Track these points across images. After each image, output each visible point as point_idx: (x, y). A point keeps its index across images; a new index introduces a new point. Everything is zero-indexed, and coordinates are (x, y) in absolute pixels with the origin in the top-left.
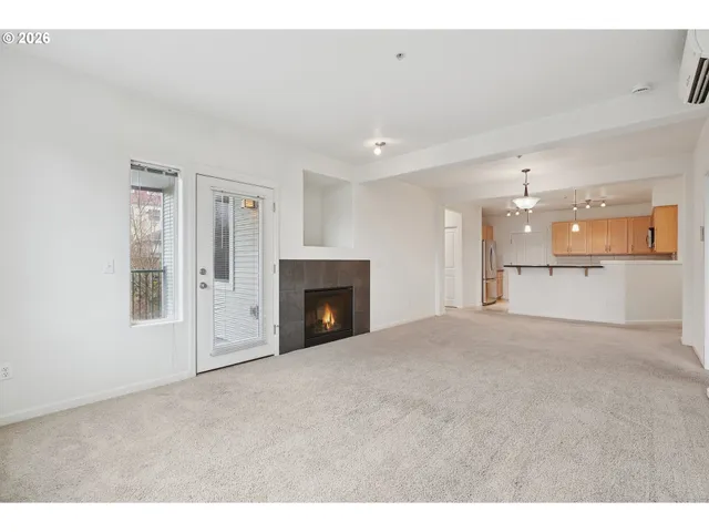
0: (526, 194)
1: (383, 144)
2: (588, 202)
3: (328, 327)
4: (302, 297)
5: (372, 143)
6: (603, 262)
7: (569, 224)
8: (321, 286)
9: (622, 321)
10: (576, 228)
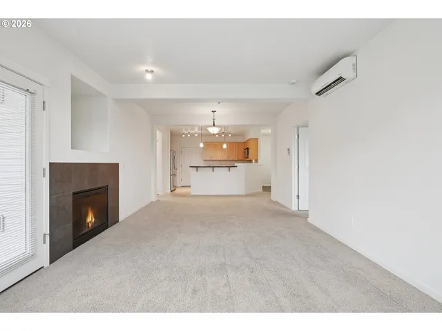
0: (214, 125)
1: (152, 71)
2: (223, 133)
3: (90, 225)
4: (70, 200)
5: (143, 68)
6: (236, 164)
7: (221, 144)
8: (87, 188)
9: (243, 193)
10: (225, 146)
